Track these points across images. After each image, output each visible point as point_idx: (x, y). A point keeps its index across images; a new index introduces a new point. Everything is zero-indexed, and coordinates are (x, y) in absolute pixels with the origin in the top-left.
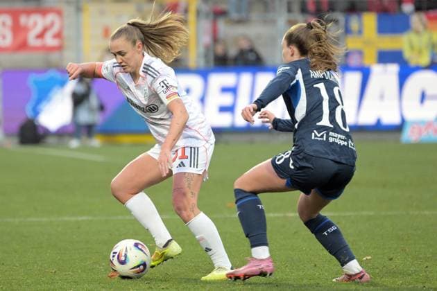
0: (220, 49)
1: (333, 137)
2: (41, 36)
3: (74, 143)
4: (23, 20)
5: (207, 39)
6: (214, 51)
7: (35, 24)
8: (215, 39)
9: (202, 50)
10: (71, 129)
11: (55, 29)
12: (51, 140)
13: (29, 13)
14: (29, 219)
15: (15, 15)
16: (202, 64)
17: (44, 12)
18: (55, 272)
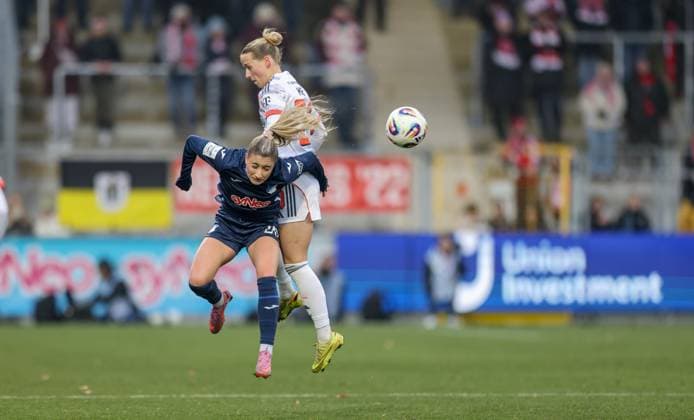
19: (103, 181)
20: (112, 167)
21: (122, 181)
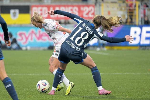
0: (146, 19)
1: (71, 44)
2: (87, 14)
3: (98, 49)
4: (82, 8)
5: (142, 15)
6: (144, 19)
7: (86, 10)
8: (145, 15)
9: (140, 19)
10: (97, 44)
11: (92, 12)
12: (90, 48)
13: (83, 6)
14: (84, 74)
15: (79, 7)
16: (140, 23)
17: (88, 6)
18: (92, 91)
19: (12, 11)
20: (14, 7)
21: (17, 11)
